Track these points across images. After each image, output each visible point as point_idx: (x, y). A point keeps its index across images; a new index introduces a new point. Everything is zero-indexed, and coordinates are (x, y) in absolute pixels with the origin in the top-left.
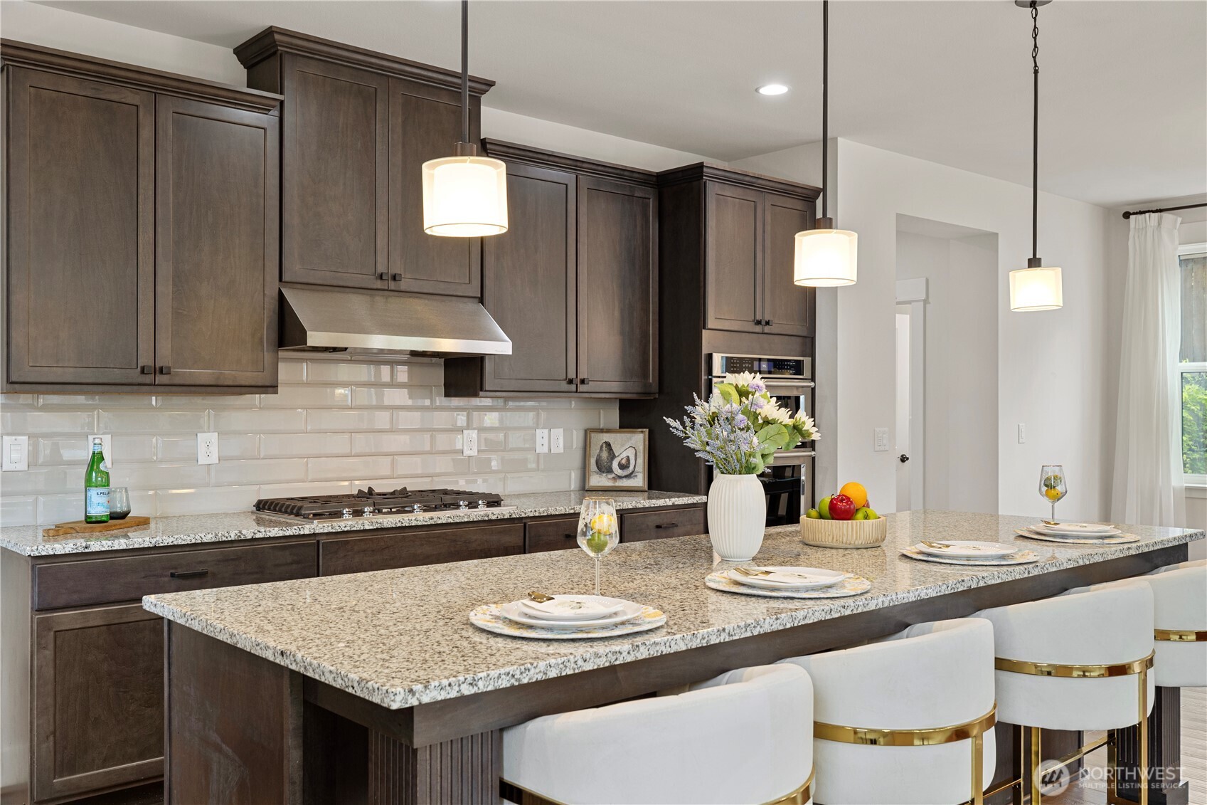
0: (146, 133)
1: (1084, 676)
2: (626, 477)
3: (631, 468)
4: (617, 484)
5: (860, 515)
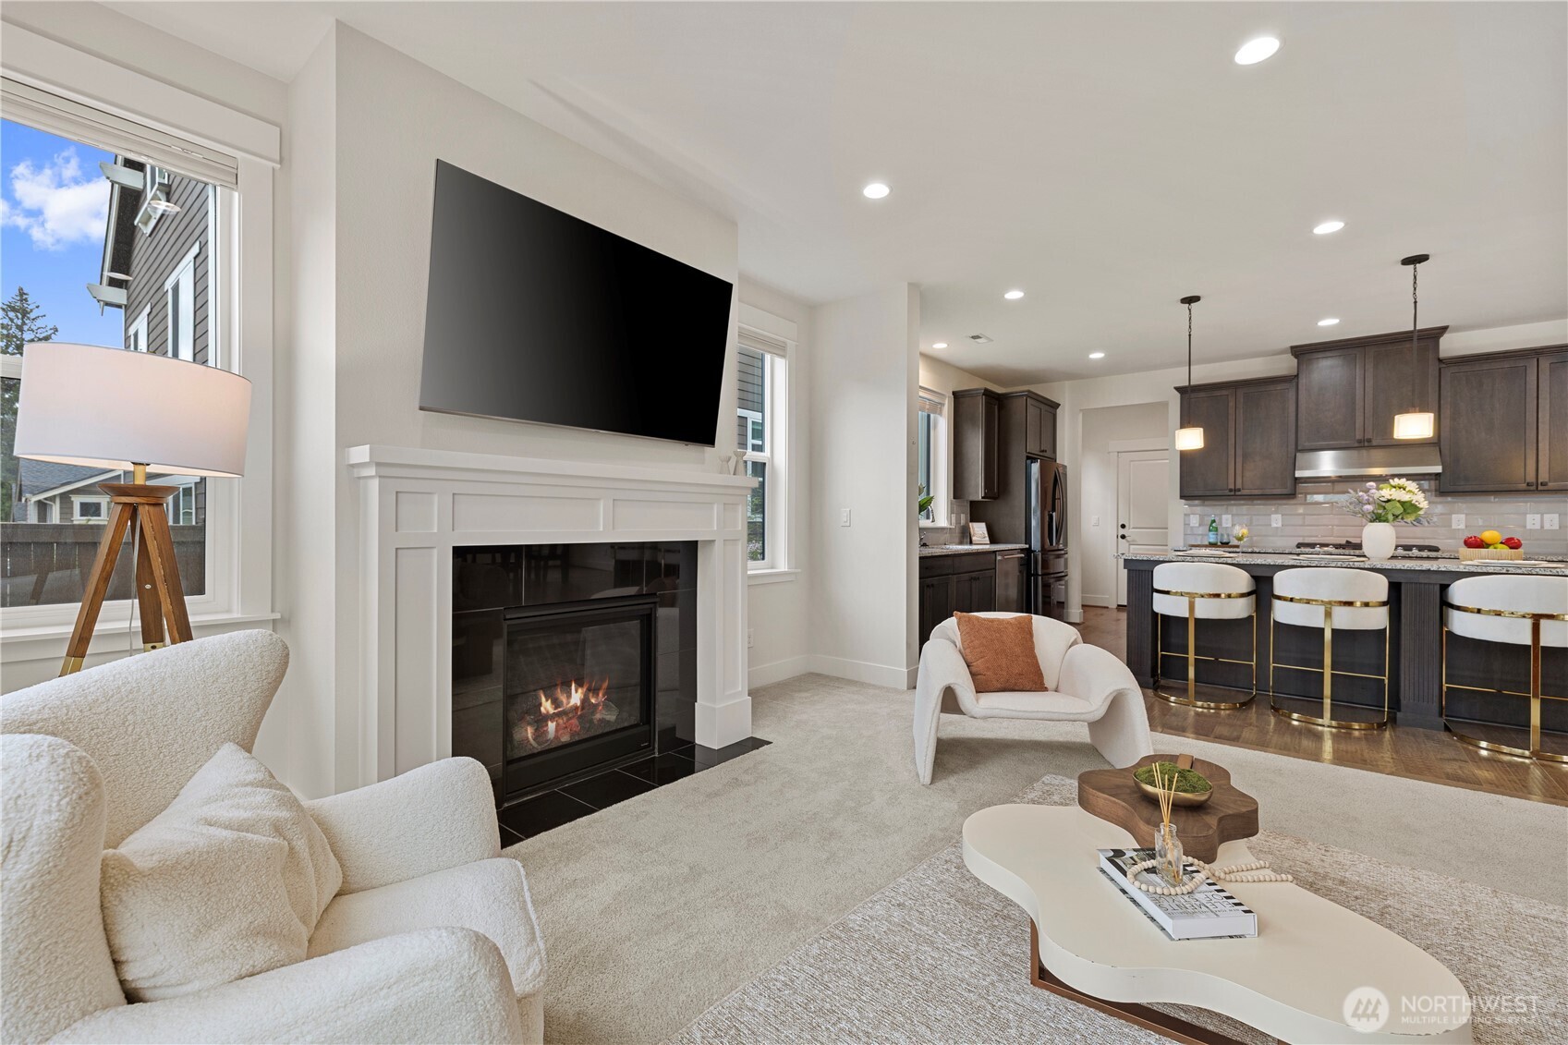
0: (1232, 404)
1: (1511, 617)
5: (1492, 547)
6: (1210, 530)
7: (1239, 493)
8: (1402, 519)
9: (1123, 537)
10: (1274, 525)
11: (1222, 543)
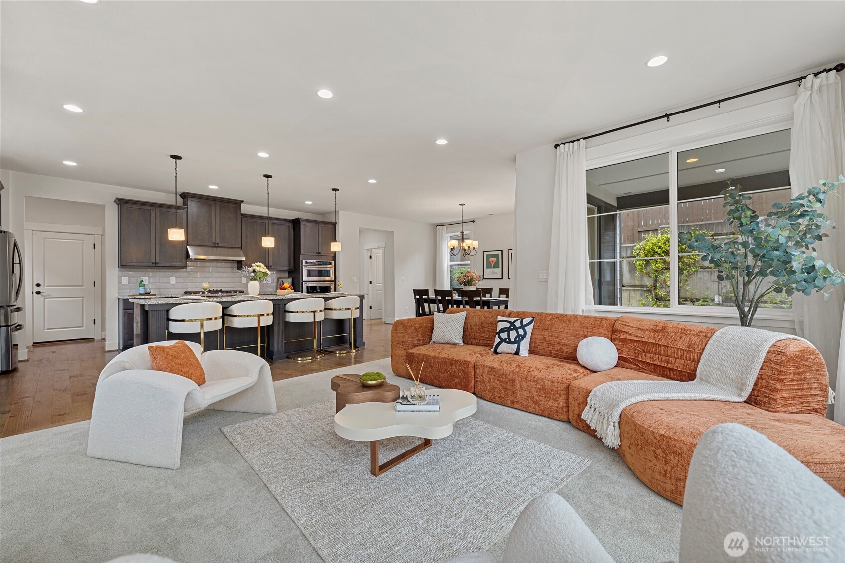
0: (153, 215)
6: (140, 286)
7: (158, 265)
9: (39, 293)
10: (172, 283)
11: (146, 293)
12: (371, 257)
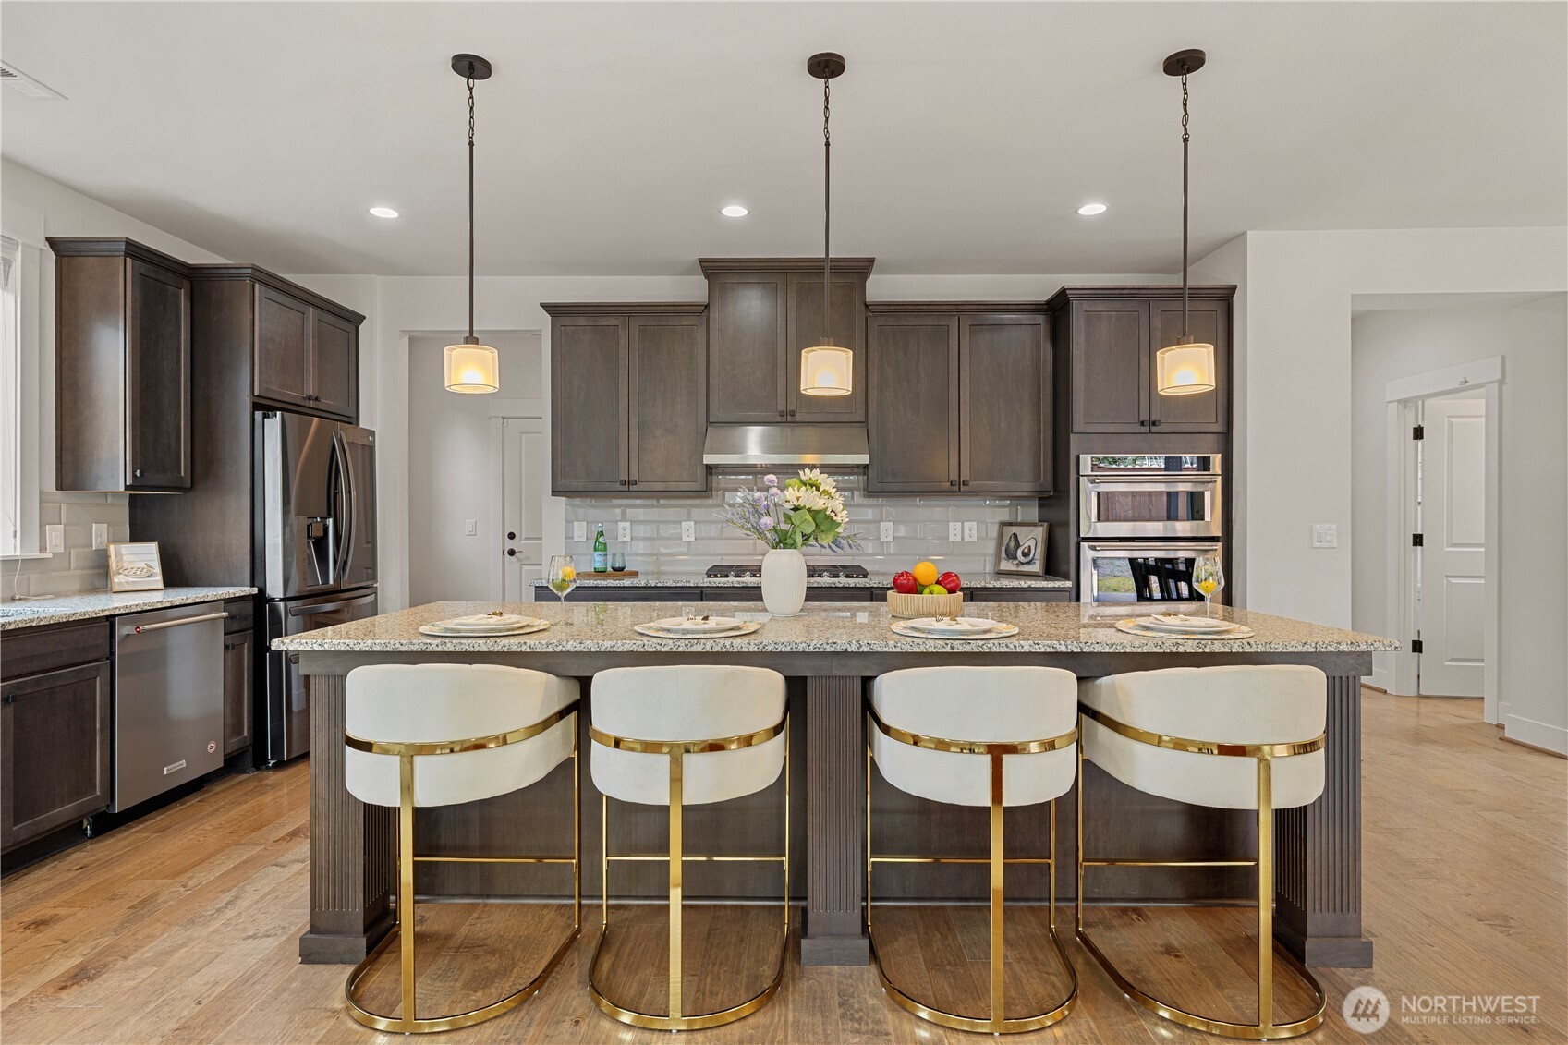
0: (623, 341)
1: (962, 752)
2: (1027, 563)
3: (1031, 556)
4: (1019, 569)
5: (927, 590)
6: (595, 549)
7: (634, 488)
8: (816, 540)
9: (512, 553)
10: (686, 539)
11: (614, 569)
12: (1418, 433)
